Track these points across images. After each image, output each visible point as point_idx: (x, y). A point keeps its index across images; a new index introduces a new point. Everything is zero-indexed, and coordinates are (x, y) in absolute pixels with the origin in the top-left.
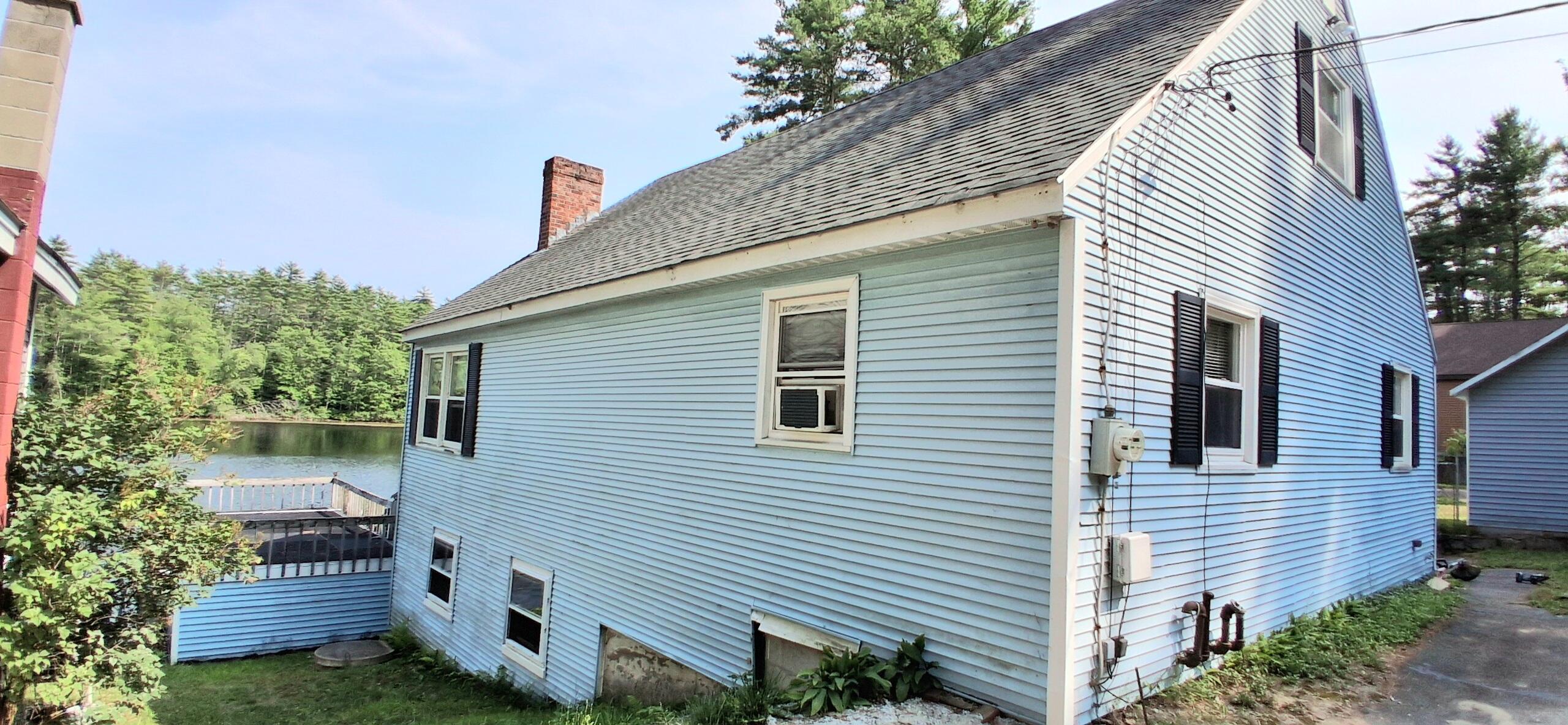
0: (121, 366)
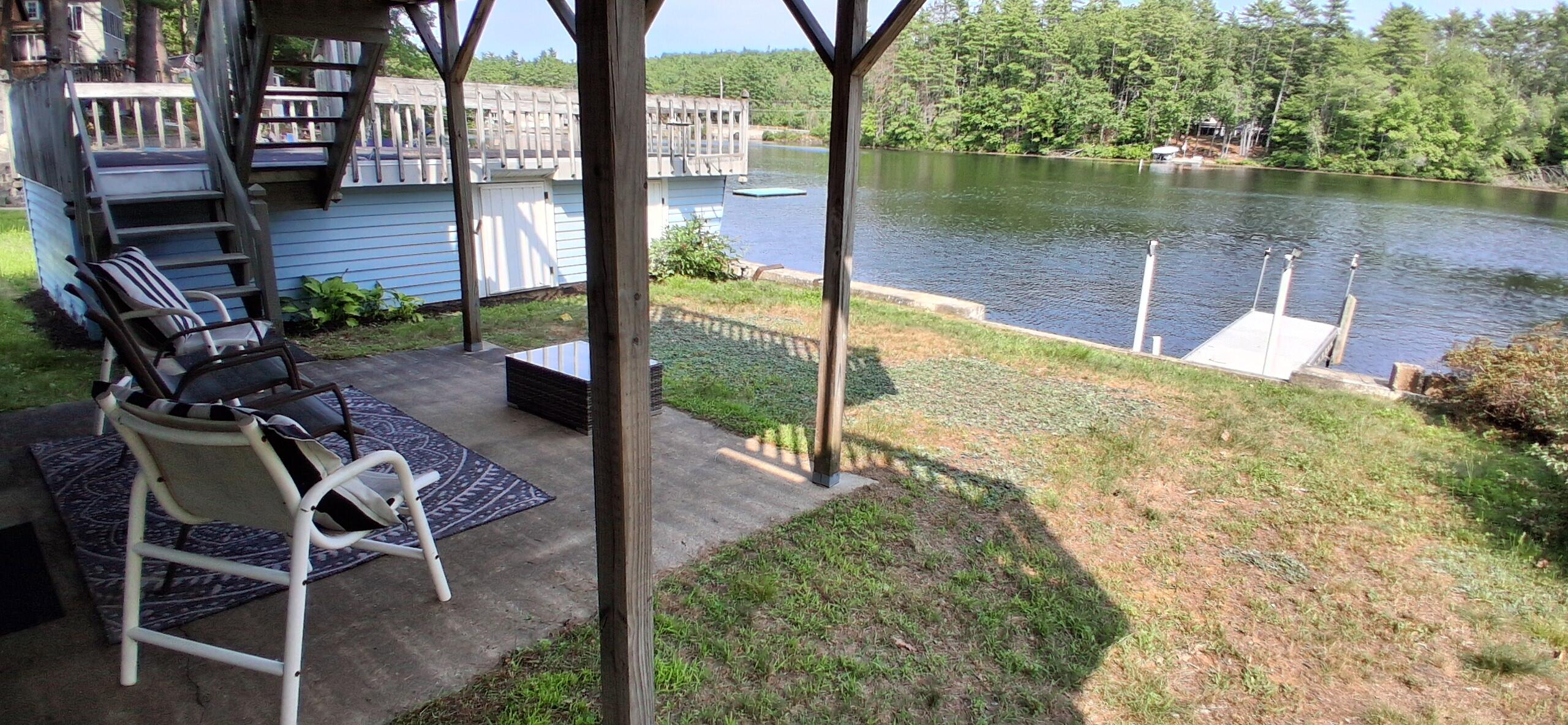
0: (1379, 123)
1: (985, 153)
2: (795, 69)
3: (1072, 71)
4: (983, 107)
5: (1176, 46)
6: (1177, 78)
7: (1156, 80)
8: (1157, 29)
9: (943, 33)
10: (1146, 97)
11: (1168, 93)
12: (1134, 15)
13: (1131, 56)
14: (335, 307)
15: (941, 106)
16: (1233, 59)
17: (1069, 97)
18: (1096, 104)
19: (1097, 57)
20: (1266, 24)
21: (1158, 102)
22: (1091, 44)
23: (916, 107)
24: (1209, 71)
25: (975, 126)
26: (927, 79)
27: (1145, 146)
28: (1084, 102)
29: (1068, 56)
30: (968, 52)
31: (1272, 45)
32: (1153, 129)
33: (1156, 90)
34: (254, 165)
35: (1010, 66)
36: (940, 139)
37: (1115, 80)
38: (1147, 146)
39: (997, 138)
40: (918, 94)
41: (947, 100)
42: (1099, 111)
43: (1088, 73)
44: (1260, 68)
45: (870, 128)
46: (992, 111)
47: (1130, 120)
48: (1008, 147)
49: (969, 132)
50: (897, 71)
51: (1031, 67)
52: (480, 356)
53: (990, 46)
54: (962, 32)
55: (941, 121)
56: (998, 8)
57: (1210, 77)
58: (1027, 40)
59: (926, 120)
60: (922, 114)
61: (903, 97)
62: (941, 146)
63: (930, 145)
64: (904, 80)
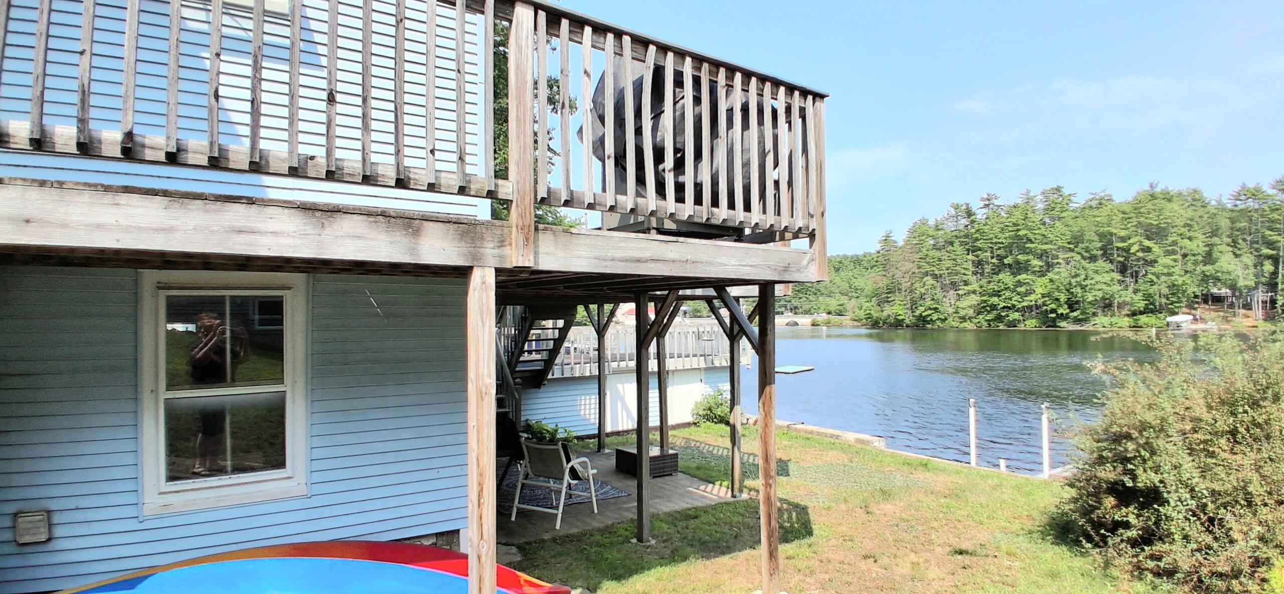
1: (1006, 328)
2: (837, 270)
3: (1078, 257)
4: (999, 291)
5: (1173, 231)
6: (1178, 257)
7: (1159, 260)
8: (1151, 218)
9: (956, 236)
10: (1152, 274)
11: (1173, 270)
12: (1127, 209)
13: (1131, 241)
14: (539, 435)
15: (960, 292)
16: (1229, 236)
17: (1078, 279)
18: (1105, 283)
19: (1099, 245)
20: (1251, 204)
21: (1163, 278)
22: (1090, 235)
23: (939, 295)
24: (1207, 249)
25: (994, 307)
26: (946, 272)
27: (1159, 315)
28: (1093, 282)
29: (1072, 246)
30: (980, 249)
31: (1262, 222)
32: (1164, 301)
33: (1161, 268)
34: (517, 369)
35: (1019, 257)
36: (963, 319)
37: (1119, 262)
38: (1162, 316)
39: (1016, 316)
40: (939, 284)
41: (966, 288)
42: (1109, 288)
43: (1093, 259)
44: (1257, 242)
45: (900, 312)
46: (1008, 294)
47: (1140, 294)
48: (1026, 322)
49: (989, 312)
50: (919, 268)
51: (1040, 257)
52: (604, 454)
53: (999, 243)
54: (972, 234)
55: (963, 304)
56: (1003, 214)
57: (1209, 254)
58: (1032, 237)
59: (948, 305)
60: (944, 300)
61: (926, 287)
62: (965, 324)
63: (954, 324)
64: (926, 274)
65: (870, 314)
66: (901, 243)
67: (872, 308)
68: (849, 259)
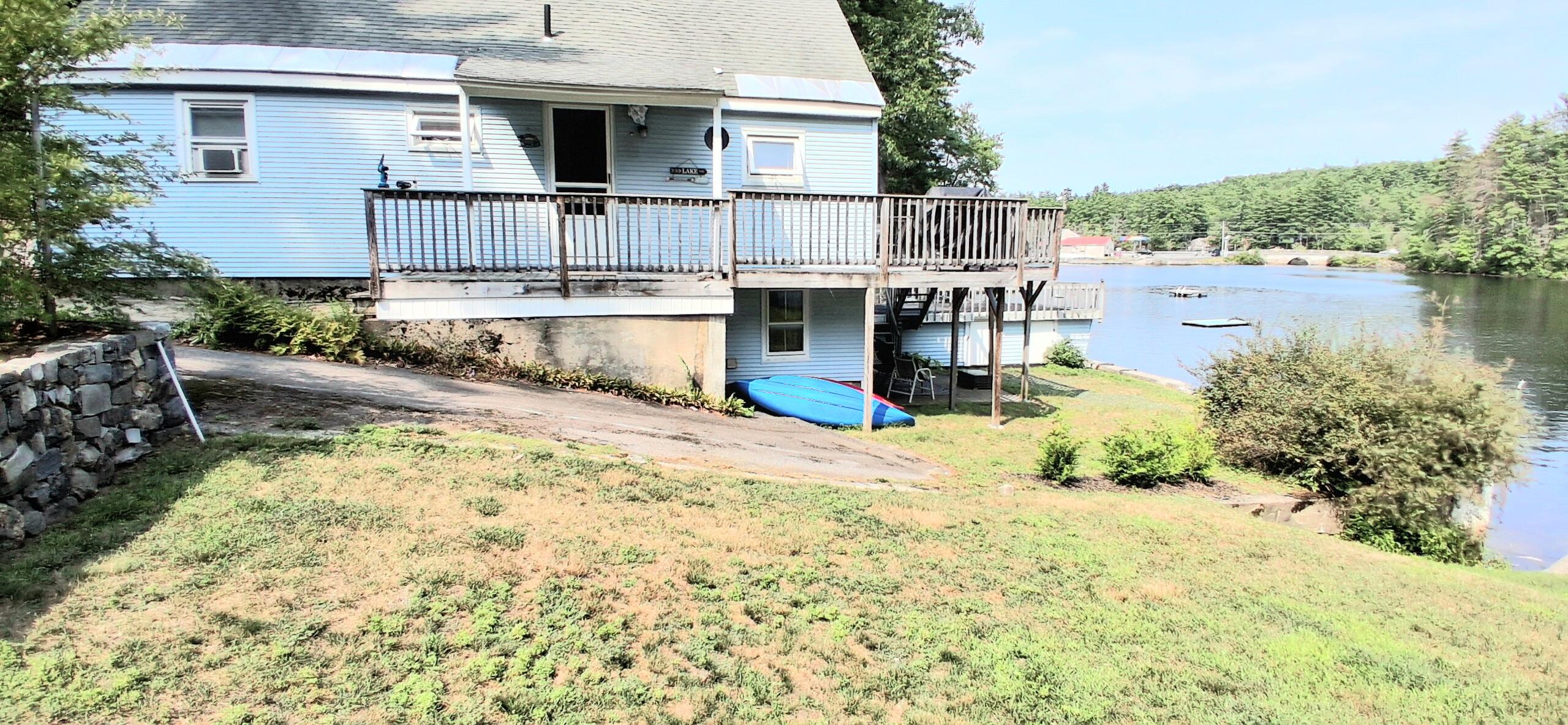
2: (1387, 184)
9: (1562, 143)
23: (1526, 229)
26: (1542, 195)
34: (900, 315)
40: (1528, 213)
45: (1464, 252)
50: (1501, 187)
59: (1539, 244)
60: (1534, 236)
61: (1508, 217)
62: (1560, 274)
63: (1545, 273)
64: (1510, 198)
65: (1416, 252)
66: (1478, 151)
67: (1423, 244)
68: (1409, 169)
